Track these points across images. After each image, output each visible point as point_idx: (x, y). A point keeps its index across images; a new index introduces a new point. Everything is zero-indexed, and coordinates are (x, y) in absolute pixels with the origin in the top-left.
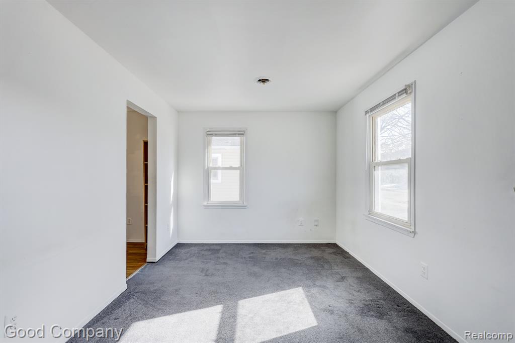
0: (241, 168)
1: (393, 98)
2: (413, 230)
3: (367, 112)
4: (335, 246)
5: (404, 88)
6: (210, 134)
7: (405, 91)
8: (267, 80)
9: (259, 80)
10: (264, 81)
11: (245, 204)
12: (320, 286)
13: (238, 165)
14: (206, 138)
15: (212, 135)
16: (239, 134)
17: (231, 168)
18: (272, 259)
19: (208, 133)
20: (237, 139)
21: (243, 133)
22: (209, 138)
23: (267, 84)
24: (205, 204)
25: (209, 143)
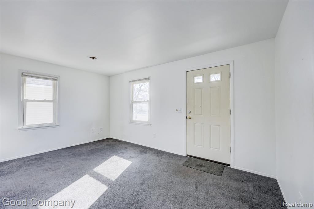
0: (54, 101)
1: (143, 79)
2: (150, 123)
3: (130, 82)
4: (110, 139)
5: (148, 77)
6: (25, 74)
7: (148, 79)
8: (95, 58)
9: (91, 57)
10: (93, 58)
11: (57, 124)
12: (121, 153)
13: (51, 99)
14: (22, 78)
15: (29, 76)
16: (53, 79)
17: (45, 101)
18: (86, 151)
19: (24, 74)
20: (51, 82)
21: (57, 78)
22: (24, 77)
23: (95, 59)
24: (21, 127)
25: (24, 82)
